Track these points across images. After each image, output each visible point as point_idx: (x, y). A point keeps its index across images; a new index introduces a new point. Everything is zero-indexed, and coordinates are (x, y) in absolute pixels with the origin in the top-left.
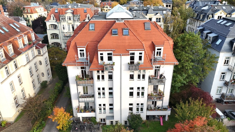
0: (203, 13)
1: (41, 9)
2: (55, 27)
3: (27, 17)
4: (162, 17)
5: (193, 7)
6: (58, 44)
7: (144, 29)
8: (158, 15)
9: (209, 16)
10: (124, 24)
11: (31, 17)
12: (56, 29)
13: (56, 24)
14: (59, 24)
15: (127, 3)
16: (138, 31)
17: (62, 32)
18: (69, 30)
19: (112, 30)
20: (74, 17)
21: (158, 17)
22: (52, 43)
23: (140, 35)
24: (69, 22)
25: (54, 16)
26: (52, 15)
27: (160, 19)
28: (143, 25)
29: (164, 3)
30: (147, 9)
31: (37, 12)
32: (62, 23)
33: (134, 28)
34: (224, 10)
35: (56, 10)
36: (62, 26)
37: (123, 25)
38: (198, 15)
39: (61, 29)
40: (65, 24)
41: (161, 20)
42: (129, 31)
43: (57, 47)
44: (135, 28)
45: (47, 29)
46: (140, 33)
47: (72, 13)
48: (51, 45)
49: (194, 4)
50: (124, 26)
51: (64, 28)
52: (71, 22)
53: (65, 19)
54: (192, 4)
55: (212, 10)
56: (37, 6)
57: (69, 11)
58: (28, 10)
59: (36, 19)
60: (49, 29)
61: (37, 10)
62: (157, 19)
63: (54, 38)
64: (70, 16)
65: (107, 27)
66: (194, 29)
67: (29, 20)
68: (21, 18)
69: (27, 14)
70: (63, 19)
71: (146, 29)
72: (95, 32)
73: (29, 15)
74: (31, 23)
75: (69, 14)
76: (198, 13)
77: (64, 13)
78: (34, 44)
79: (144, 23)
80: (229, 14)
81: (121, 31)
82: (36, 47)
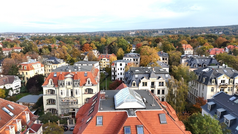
0: (205, 76)
1: (39, 66)
2: (52, 92)
3: (23, 74)
4: (165, 81)
5: (191, 64)
6: (54, 110)
7: (159, 122)
8: (161, 79)
9: (212, 80)
10: (137, 119)
11: (27, 74)
12: (53, 94)
13: (54, 89)
14: (57, 89)
15: (125, 55)
16: (153, 126)
17: (59, 98)
18: (67, 95)
19: (124, 128)
20: (73, 82)
21: (161, 81)
22: (47, 110)
23: (156, 131)
24: (68, 87)
25: (52, 80)
26: (50, 80)
27: (163, 83)
28: (158, 117)
29: (160, 56)
30: (149, 73)
31: (34, 69)
32: (61, 89)
33: (147, 121)
34: (227, 75)
35: (55, 74)
36: (60, 92)
37: (136, 121)
38: (199, 77)
39: (59, 94)
40: (64, 89)
41: (165, 84)
42: (144, 128)
43: (53, 113)
44: (149, 121)
45: (44, 94)
46: (155, 127)
47: (72, 78)
48: (46, 111)
49: (191, 61)
50: (137, 123)
51: (62, 94)
52: (71, 87)
53: (64, 84)
54: (190, 60)
55: (214, 73)
56: (34, 62)
57: (69, 76)
58: (25, 67)
59: (31, 77)
60: (45, 94)
61: (34, 66)
62: (160, 83)
63: (50, 104)
64: (69, 81)
65: (117, 120)
66: (197, 91)
67: (24, 77)
68: (15, 78)
69: (23, 71)
70: (62, 84)
71: (161, 122)
72: (103, 127)
73: (25, 72)
74: (26, 81)
75: (68, 79)
76: (199, 75)
77: (63, 78)
78: (28, 127)
79: (159, 115)
80: (232, 78)
81: (135, 128)
82: (30, 130)
